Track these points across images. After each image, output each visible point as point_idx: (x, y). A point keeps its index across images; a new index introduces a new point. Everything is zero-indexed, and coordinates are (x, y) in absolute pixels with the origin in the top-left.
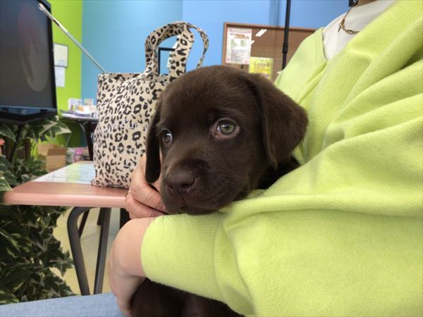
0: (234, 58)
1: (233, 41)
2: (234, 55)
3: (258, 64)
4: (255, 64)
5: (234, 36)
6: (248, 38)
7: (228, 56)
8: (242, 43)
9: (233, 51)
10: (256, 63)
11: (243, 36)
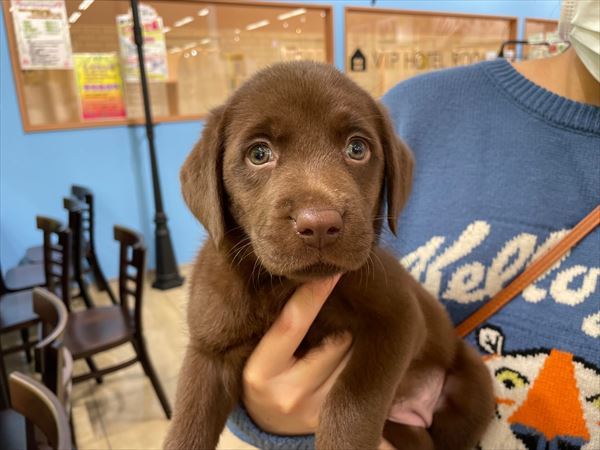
0: (38, 58)
1: (27, 25)
2: (35, 52)
3: (93, 67)
4: (85, 67)
5: (29, 14)
6: (59, 16)
7: (24, 55)
8: (49, 28)
9: (32, 45)
10: (89, 65)
11: (48, 13)
